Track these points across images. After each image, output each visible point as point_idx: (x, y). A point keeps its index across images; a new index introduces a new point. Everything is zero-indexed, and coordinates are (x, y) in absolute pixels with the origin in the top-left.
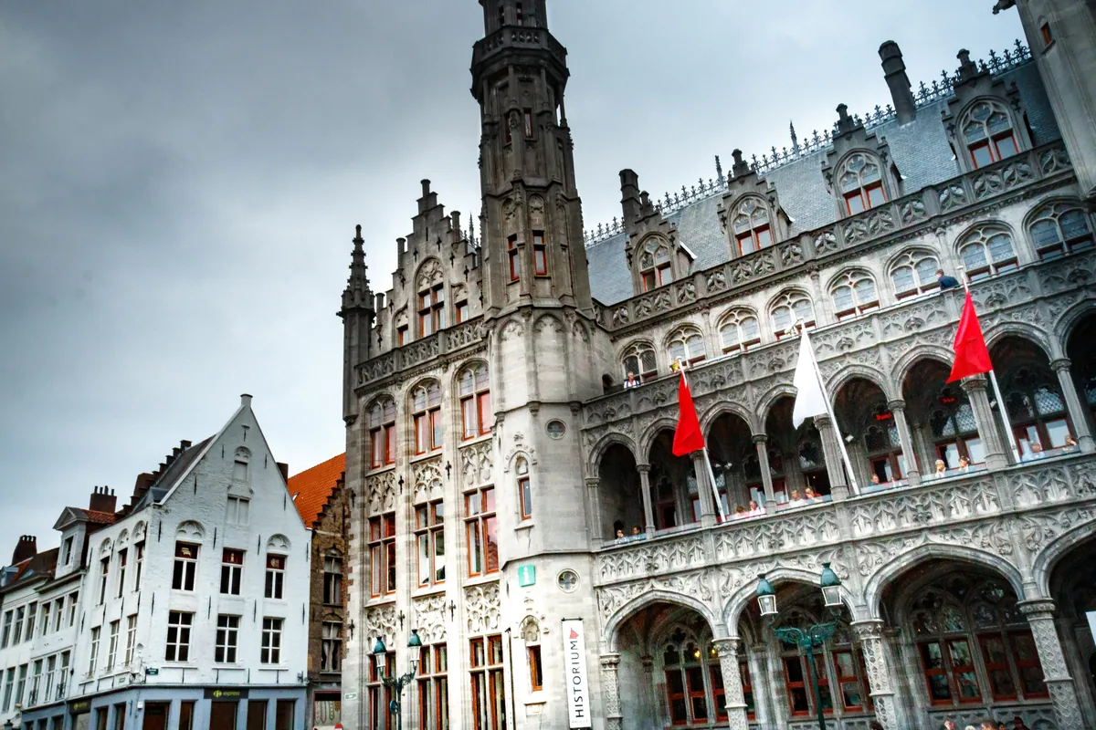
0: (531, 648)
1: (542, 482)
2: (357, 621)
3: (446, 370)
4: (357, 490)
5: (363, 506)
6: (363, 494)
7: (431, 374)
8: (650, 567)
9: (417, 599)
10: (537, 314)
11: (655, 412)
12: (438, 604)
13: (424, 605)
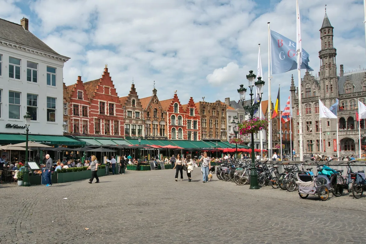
0: (329, 142)
1: (331, 122)
2: (296, 136)
3: (312, 103)
4: (295, 118)
5: (296, 121)
6: (296, 119)
7: (310, 103)
8: (346, 134)
9: (307, 134)
10: (325, 99)
11: (349, 114)
12: (311, 135)
13: (308, 135)
